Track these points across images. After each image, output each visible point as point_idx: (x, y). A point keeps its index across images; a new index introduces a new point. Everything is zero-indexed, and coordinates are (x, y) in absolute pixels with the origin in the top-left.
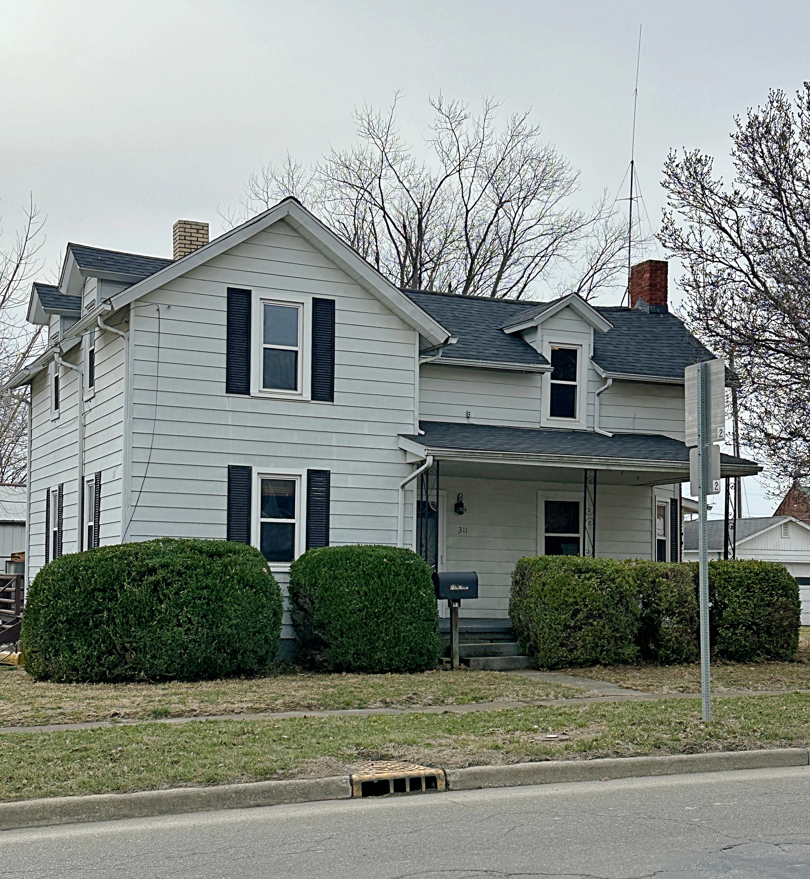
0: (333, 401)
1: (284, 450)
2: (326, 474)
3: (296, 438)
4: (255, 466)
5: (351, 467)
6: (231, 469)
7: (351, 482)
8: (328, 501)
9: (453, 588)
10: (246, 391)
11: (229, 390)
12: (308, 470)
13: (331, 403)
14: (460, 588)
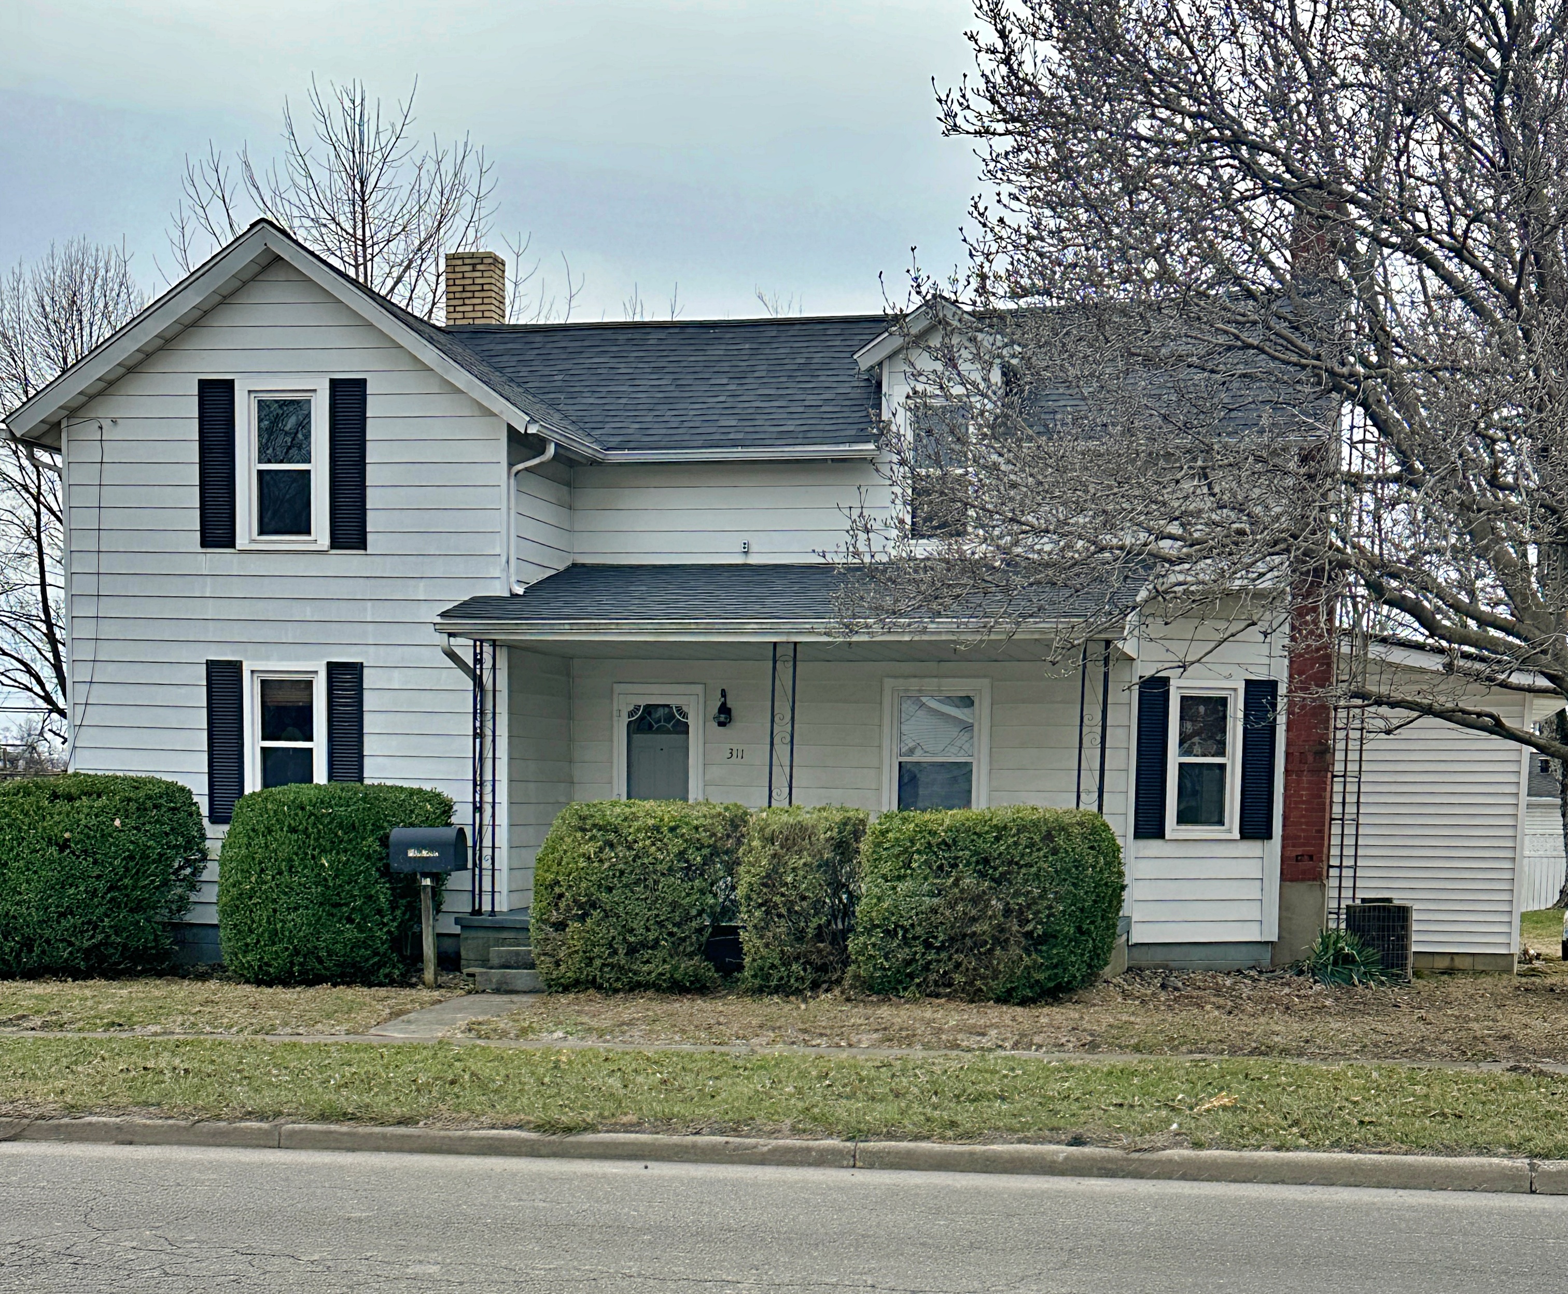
0: (365, 549)
1: (290, 634)
2: (356, 669)
3: (308, 612)
4: (247, 659)
5: (395, 656)
6: (210, 664)
7: (397, 680)
8: (361, 712)
9: (411, 853)
10: (230, 543)
11: (204, 544)
12: (329, 664)
13: (362, 552)
14: (425, 853)
